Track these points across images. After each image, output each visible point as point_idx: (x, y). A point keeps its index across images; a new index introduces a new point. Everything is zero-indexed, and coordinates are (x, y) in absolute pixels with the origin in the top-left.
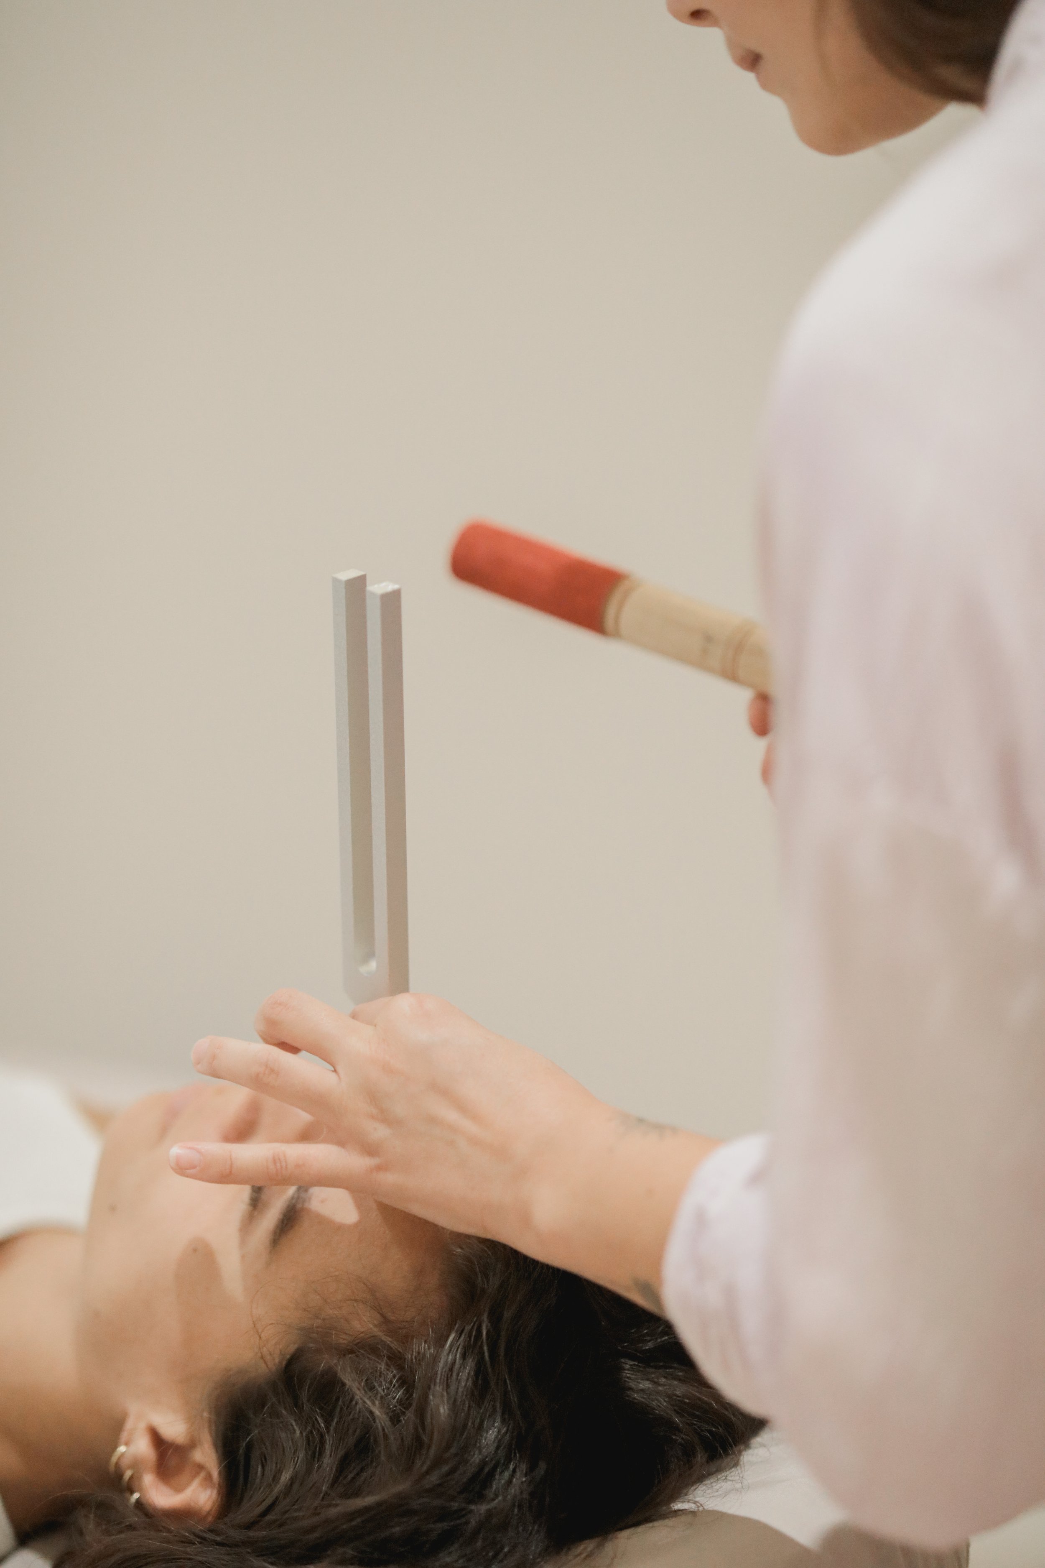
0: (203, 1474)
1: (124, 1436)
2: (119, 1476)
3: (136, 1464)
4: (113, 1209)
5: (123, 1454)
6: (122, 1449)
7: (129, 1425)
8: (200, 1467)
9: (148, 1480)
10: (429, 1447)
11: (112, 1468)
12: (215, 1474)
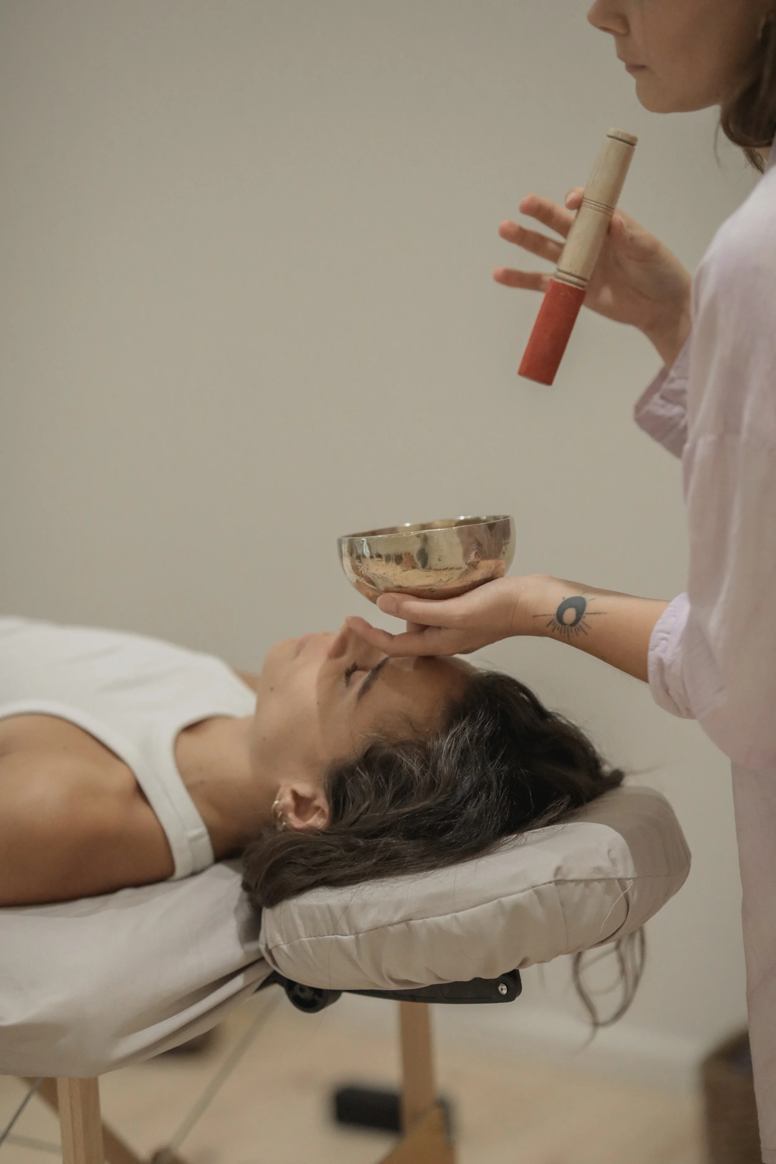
0: (319, 812)
1: (278, 795)
2: (275, 814)
3: (285, 809)
4: (272, 689)
5: (277, 804)
6: (276, 802)
7: (281, 790)
8: (318, 808)
9: (291, 815)
10: (439, 785)
11: (272, 811)
12: (327, 810)
